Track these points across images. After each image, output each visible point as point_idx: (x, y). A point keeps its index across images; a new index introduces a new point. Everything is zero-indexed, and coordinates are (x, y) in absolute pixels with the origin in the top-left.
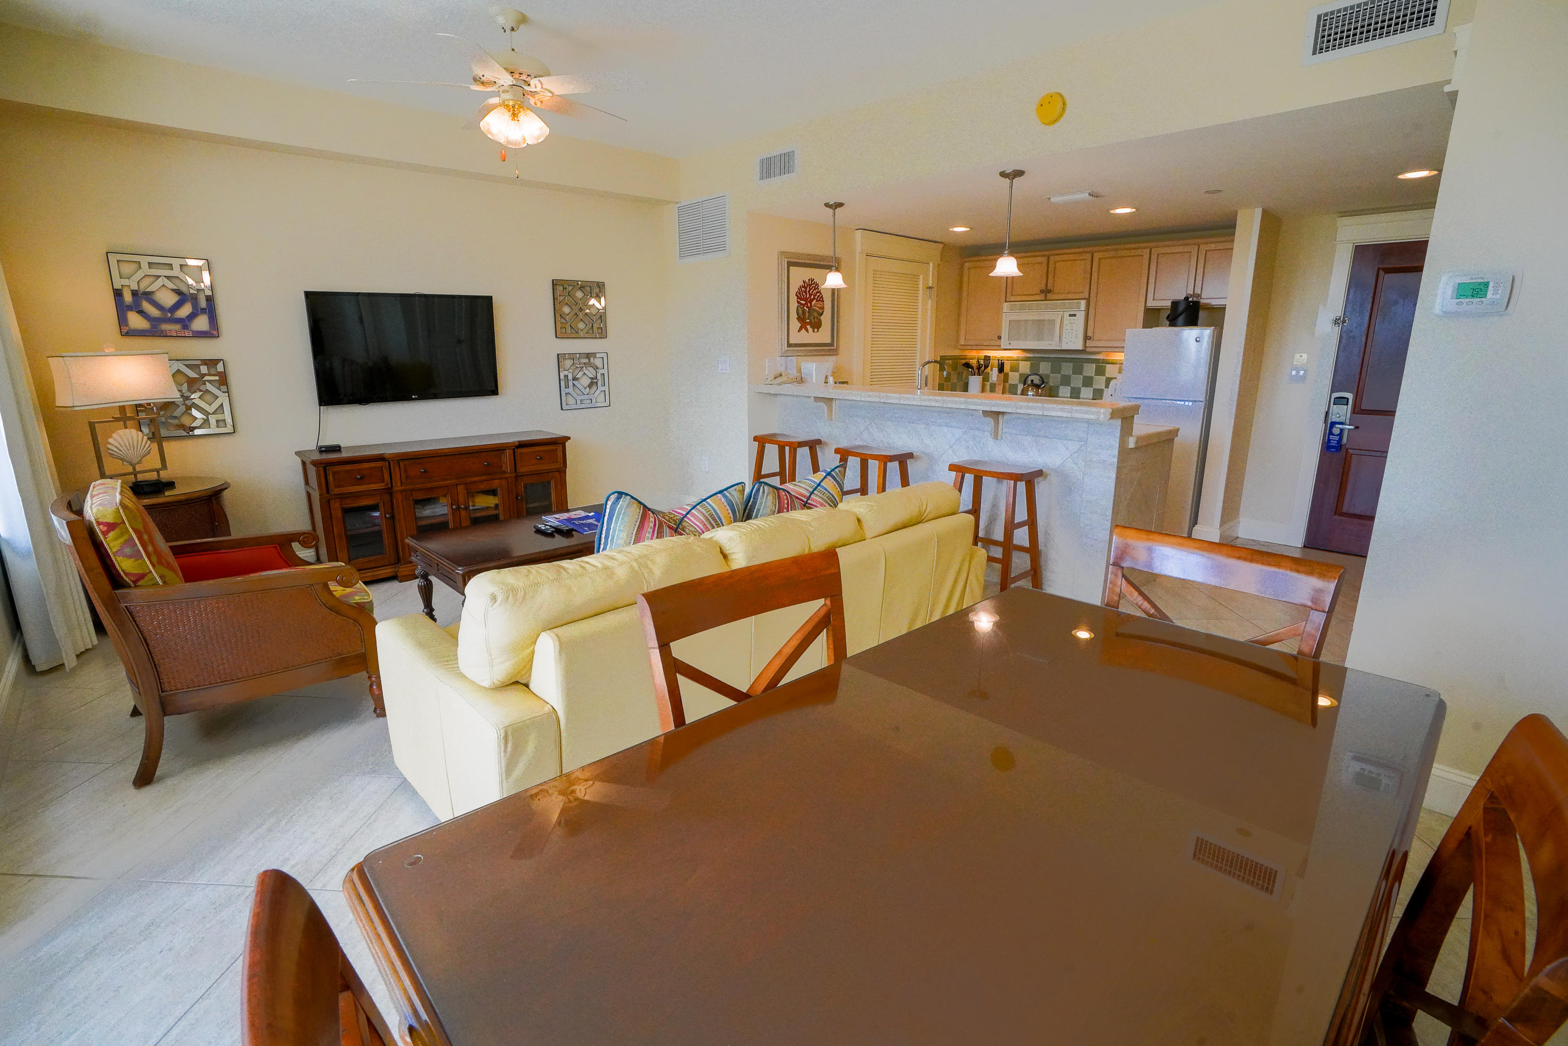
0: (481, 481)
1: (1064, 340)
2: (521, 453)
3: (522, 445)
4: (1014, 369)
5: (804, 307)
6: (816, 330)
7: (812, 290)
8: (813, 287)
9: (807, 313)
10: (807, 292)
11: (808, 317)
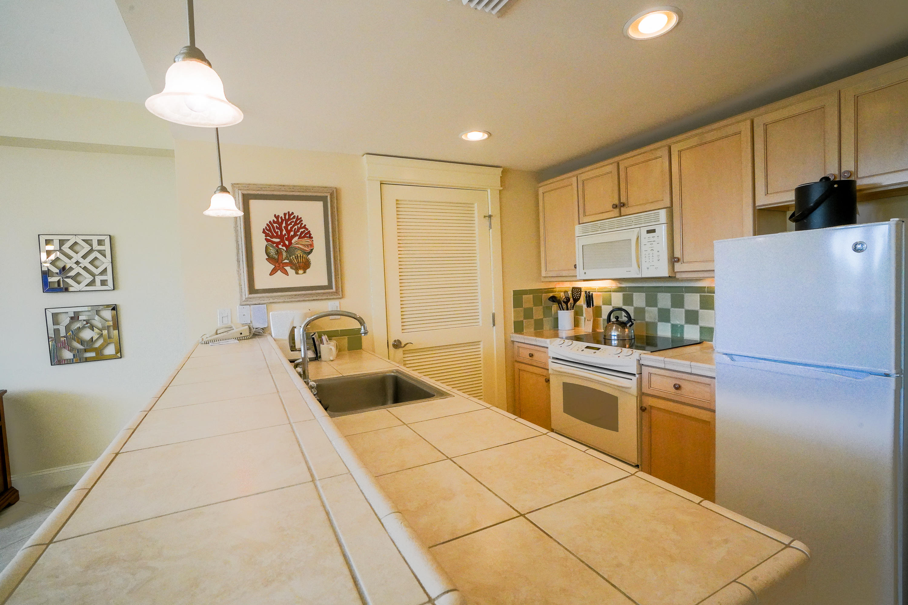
1: (644, 266)
4: (608, 302)
5: (279, 246)
6: (301, 272)
7: (291, 226)
8: (293, 222)
9: (284, 252)
10: (283, 228)
11: (287, 256)
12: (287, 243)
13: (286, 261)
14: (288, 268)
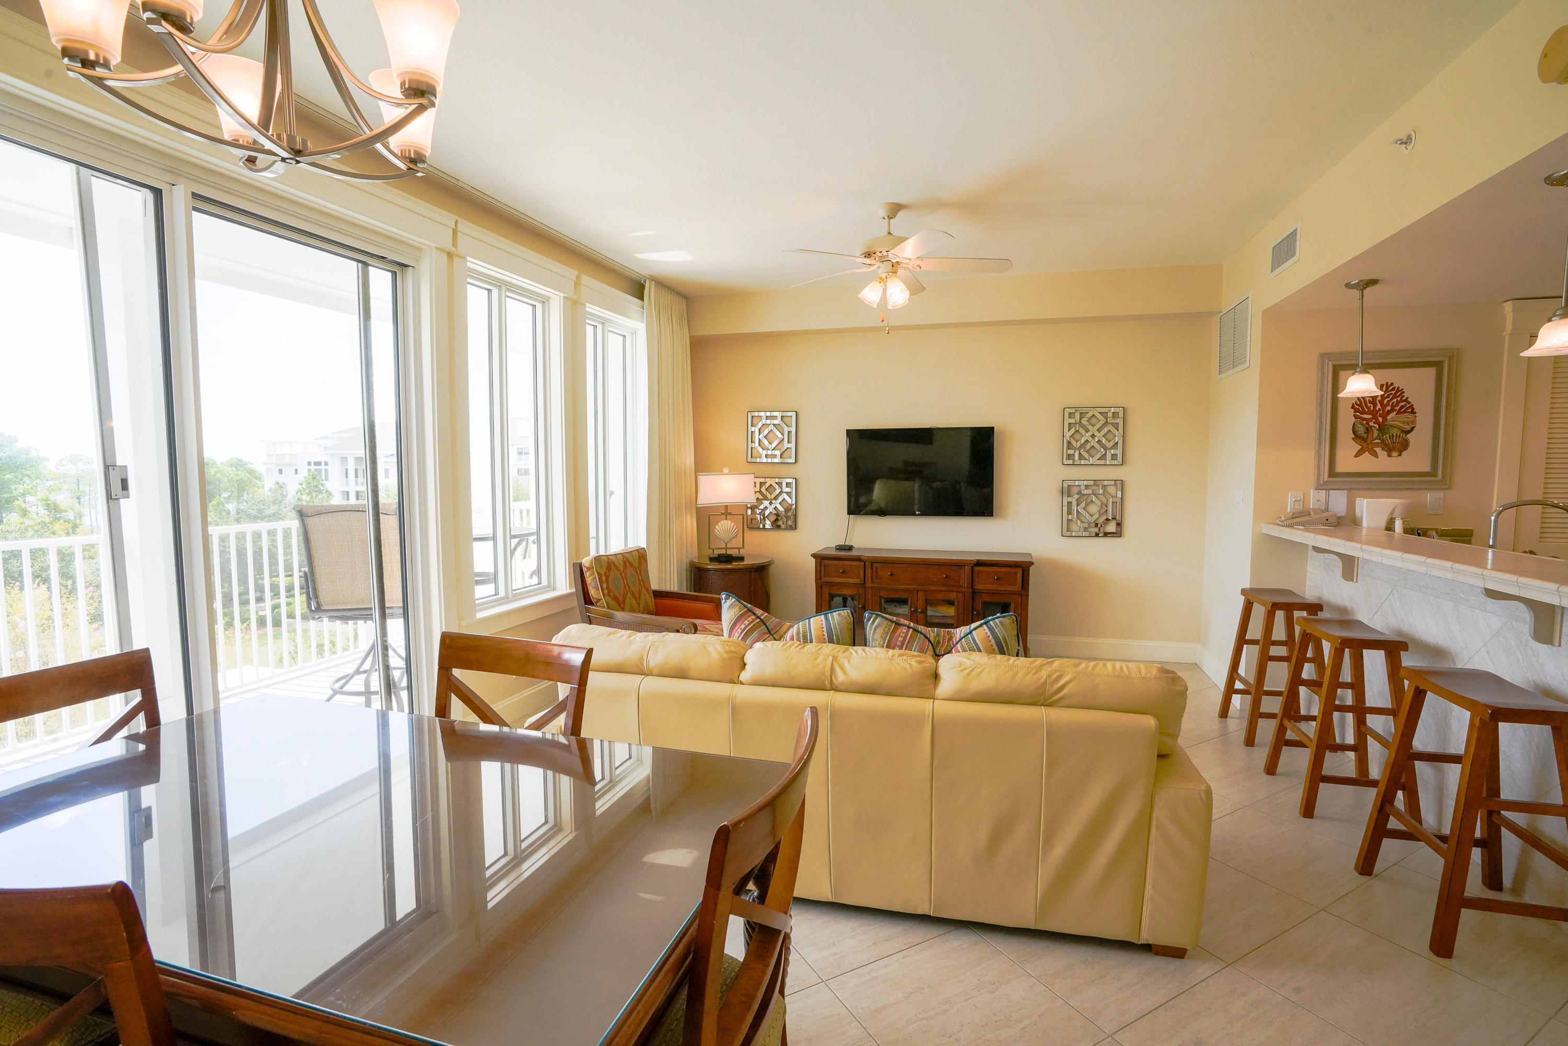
0: (941, 591)
2: (979, 571)
3: (979, 563)
5: (1370, 423)
6: (1395, 454)
7: (1388, 399)
8: (1391, 394)
9: (1376, 430)
10: (1378, 402)
11: (1379, 436)
12: (1381, 419)
13: (1377, 441)
14: (1378, 450)
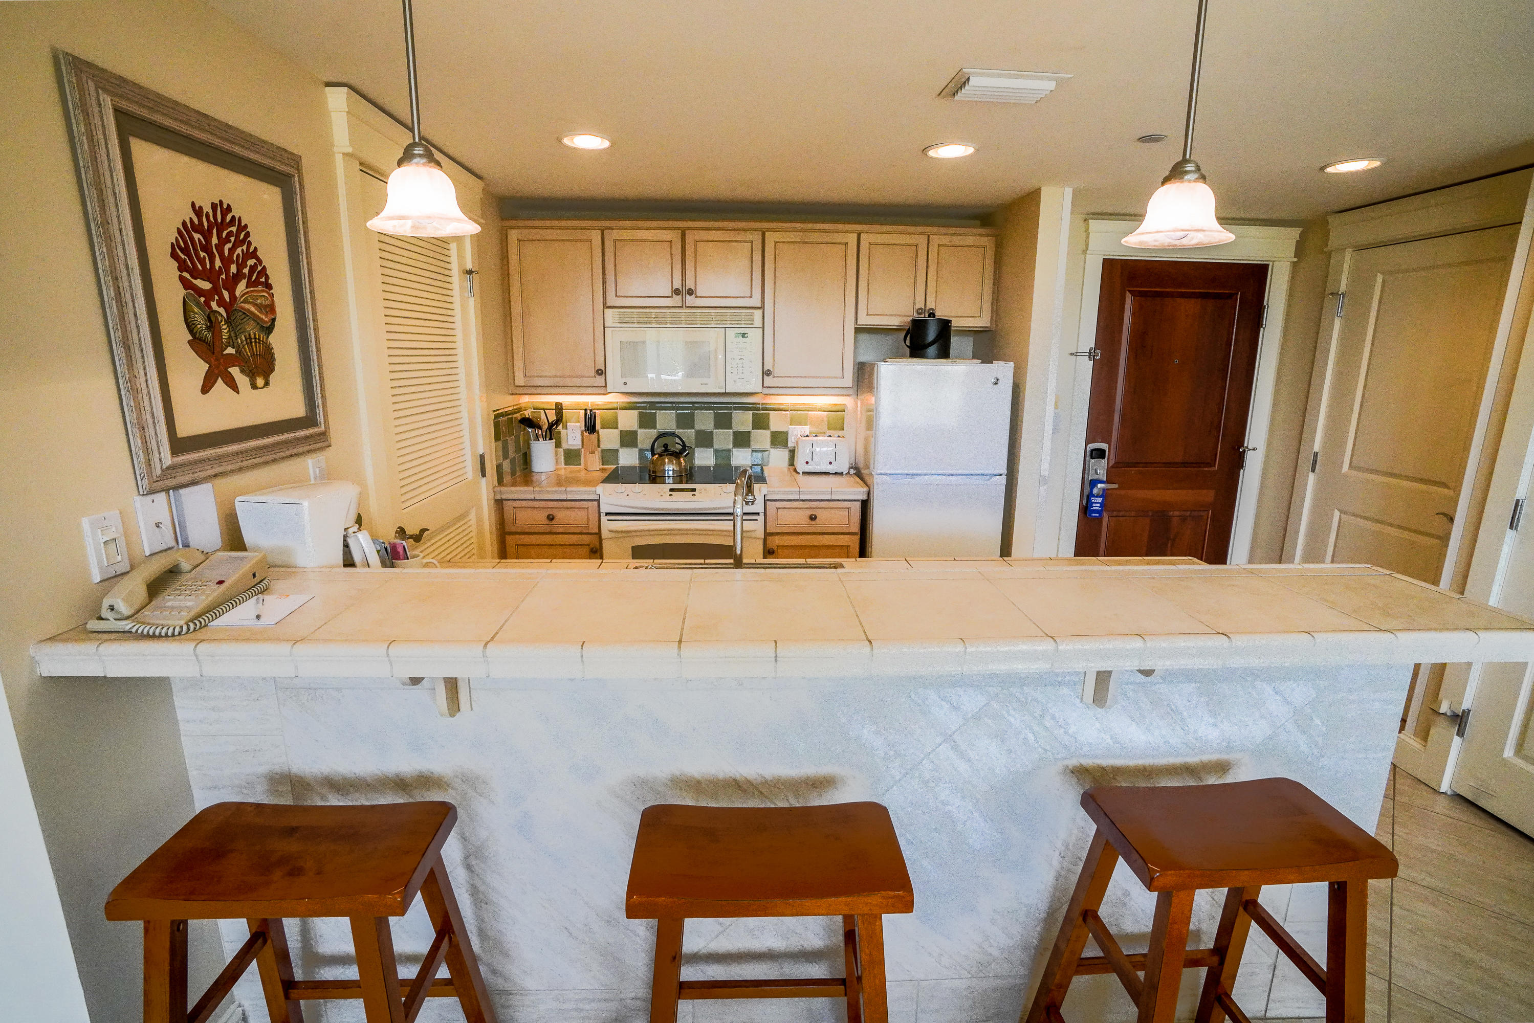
1: (729, 378)
4: (612, 424)
5: (211, 302)
6: (260, 382)
7: (230, 245)
8: (231, 233)
9: (223, 323)
10: (215, 250)
11: (230, 336)
12: (226, 294)
13: (230, 351)
14: (235, 371)
